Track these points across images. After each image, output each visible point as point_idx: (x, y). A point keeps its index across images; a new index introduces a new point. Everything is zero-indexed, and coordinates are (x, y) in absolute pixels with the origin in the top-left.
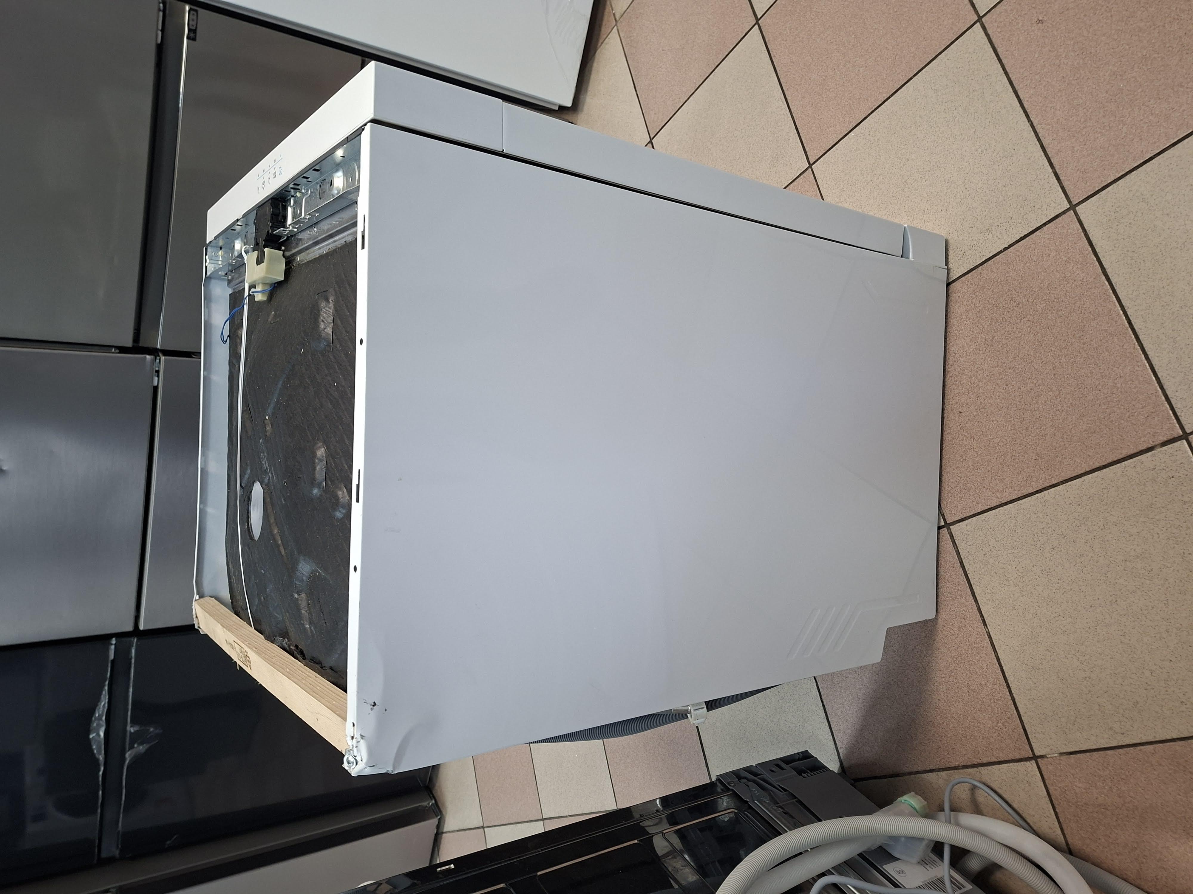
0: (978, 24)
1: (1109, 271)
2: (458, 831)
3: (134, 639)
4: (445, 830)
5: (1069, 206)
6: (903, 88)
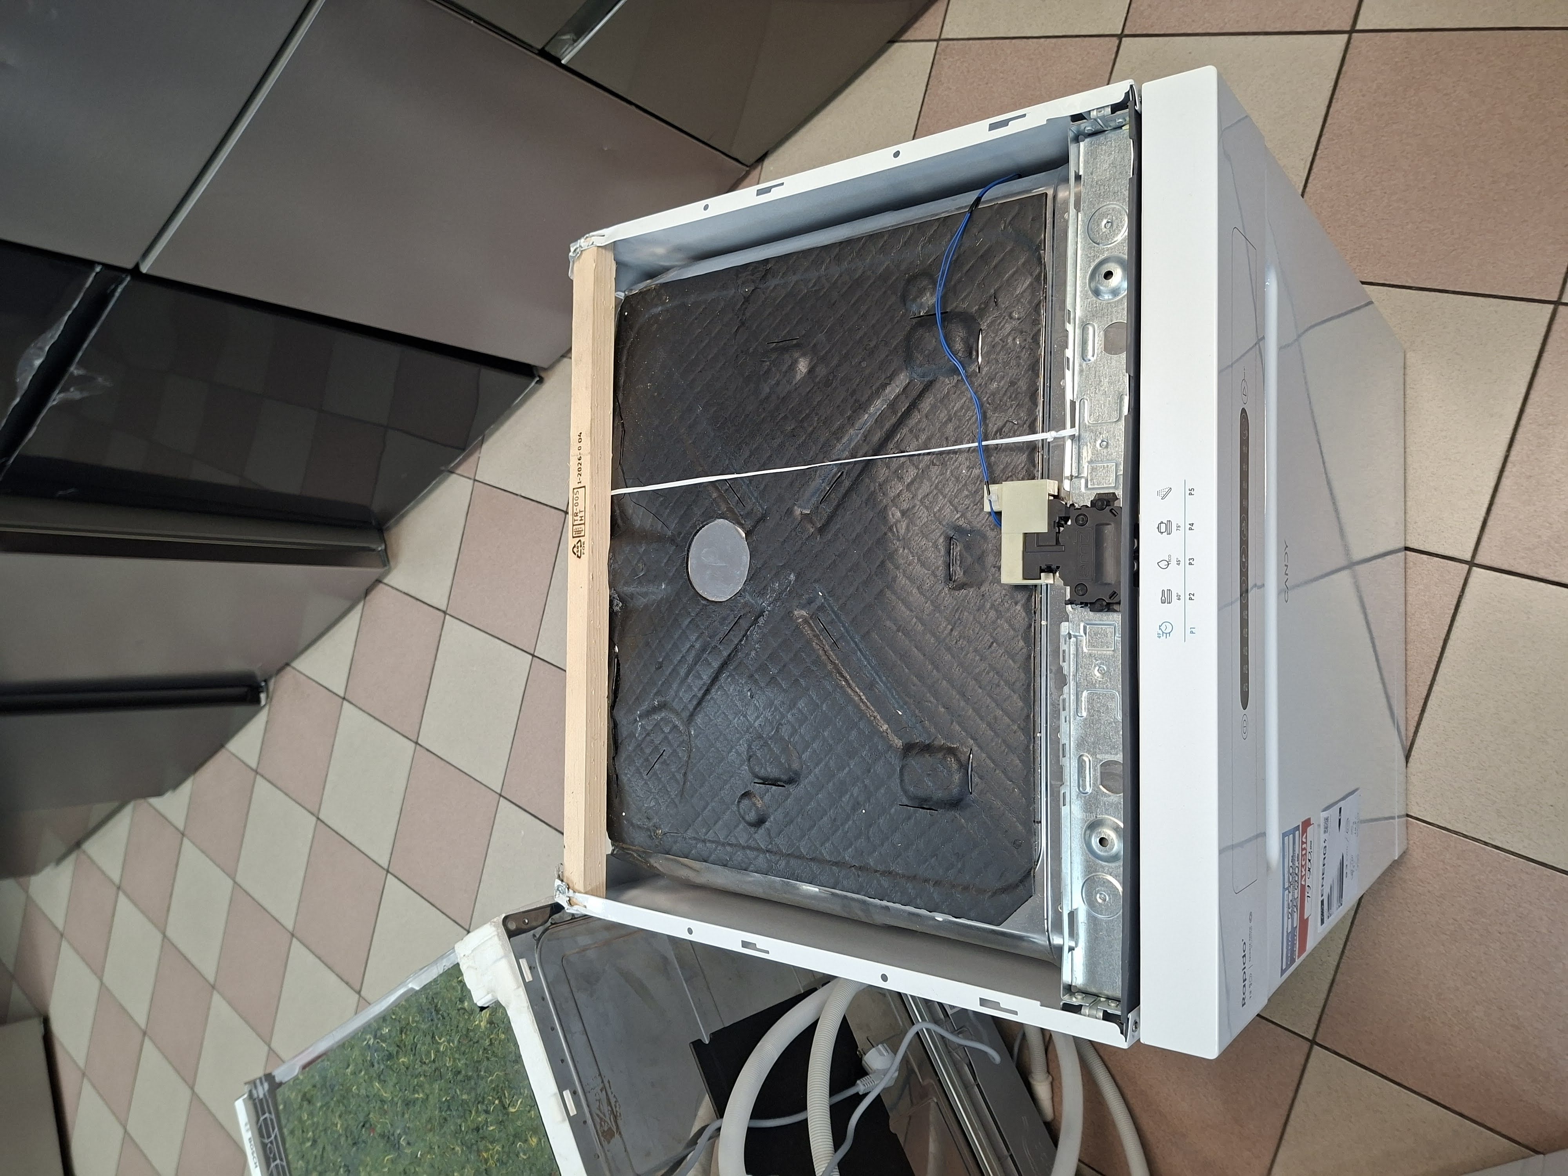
0: (1552, 307)
1: (1450, 643)
2: (405, 593)
3: (127, 276)
4: (385, 581)
5: (1469, 560)
6: (1433, 293)
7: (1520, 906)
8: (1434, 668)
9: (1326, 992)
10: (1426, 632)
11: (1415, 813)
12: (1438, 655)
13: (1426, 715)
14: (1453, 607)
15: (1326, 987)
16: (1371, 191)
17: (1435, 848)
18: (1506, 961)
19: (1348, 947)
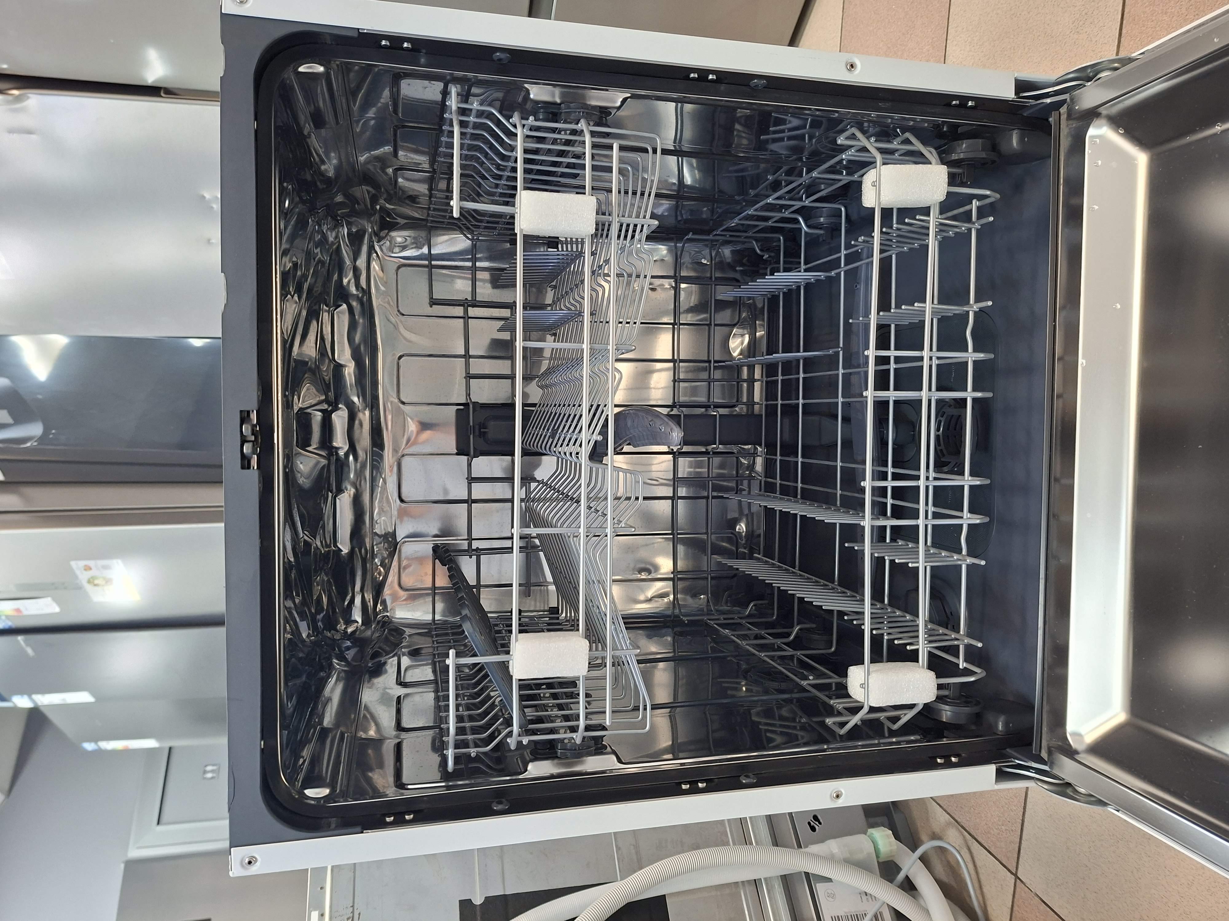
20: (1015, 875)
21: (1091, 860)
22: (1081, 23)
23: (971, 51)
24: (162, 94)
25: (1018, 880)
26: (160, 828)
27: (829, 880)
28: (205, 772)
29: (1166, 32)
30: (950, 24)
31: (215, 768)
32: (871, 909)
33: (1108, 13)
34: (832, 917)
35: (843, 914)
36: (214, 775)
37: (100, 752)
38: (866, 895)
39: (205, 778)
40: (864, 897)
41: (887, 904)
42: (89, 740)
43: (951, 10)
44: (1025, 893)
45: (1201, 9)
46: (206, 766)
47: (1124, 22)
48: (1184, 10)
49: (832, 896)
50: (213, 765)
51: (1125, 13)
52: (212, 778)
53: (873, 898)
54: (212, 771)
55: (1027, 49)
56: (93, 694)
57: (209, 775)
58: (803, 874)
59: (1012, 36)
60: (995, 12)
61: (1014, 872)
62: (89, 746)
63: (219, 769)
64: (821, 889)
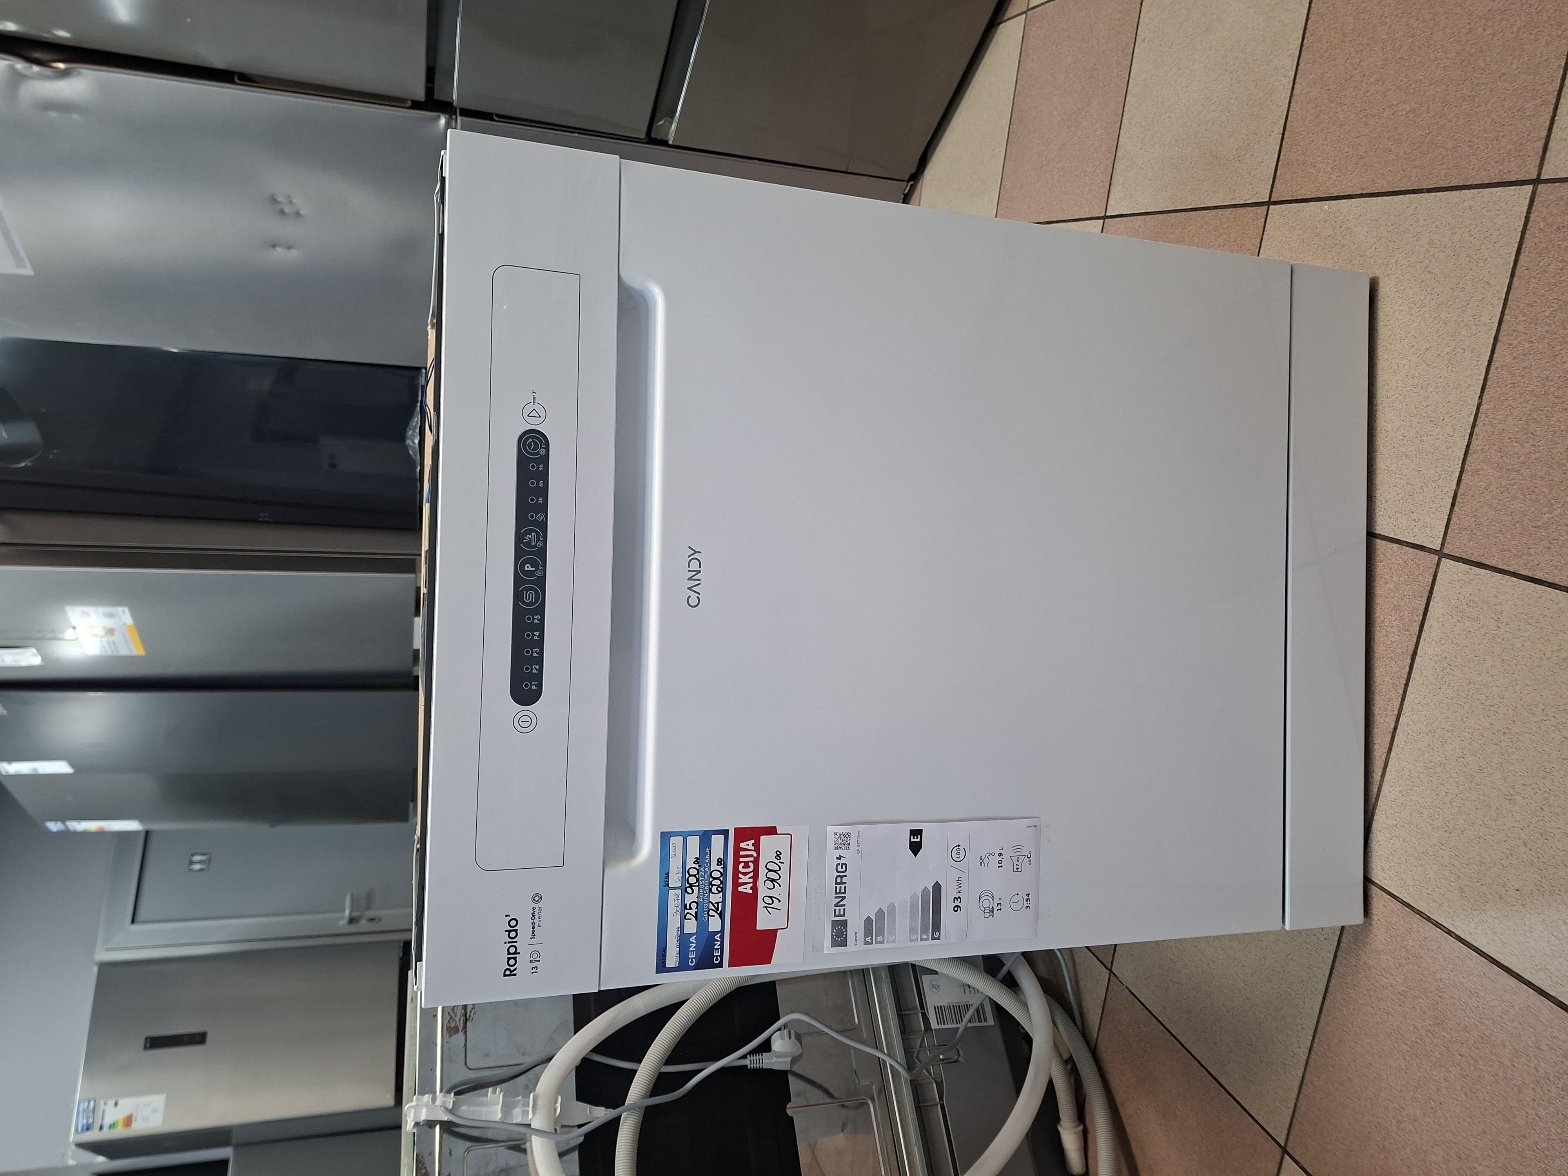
5: (1439, 549)
7: (1481, 1023)
8: (1401, 692)
9: (1296, 1091)
10: (1394, 645)
11: (1380, 881)
12: (1406, 676)
13: (1393, 754)
14: (1421, 612)
15: (1296, 1084)
16: (1351, 76)
17: (1399, 929)
18: (1466, 1094)
19: (1316, 1041)
20: (1110, 970)
21: (1176, 955)
22: (1243, 153)
23: (1141, 149)
24: (236, 80)
25: (1112, 975)
26: (135, 927)
27: (936, 973)
28: (192, 863)
29: (1313, 185)
30: (1125, 114)
31: (204, 858)
32: (975, 1001)
33: (1267, 150)
34: (935, 1007)
35: (946, 1004)
36: (203, 866)
37: (68, 834)
38: (969, 988)
39: (191, 870)
40: (967, 989)
41: (989, 998)
42: (55, 819)
43: (1127, 99)
44: (1117, 986)
45: (1343, 172)
46: (193, 855)
47: (1280, 164)
48: (1329, 169)
49: (936, 987)
50: (203, 854)
51: (1281, 154)
52: (201, 870)
53: (976, 991)
54: (200, 862)
55: (1193, 163)
56: (72, 765)
57: (197, 867)
58: (910, 966)
59: (1181, 146)
60: (1168, 114)
61: (1109, 968)
62: (54, 826)
63: (210, 859)
64: (926, 980)
